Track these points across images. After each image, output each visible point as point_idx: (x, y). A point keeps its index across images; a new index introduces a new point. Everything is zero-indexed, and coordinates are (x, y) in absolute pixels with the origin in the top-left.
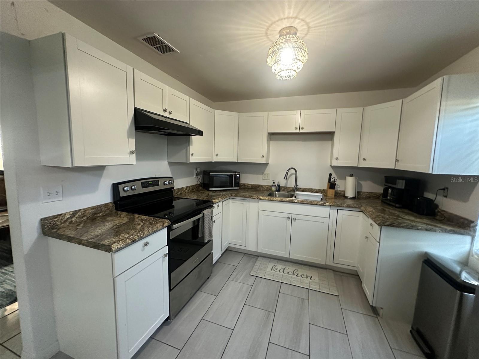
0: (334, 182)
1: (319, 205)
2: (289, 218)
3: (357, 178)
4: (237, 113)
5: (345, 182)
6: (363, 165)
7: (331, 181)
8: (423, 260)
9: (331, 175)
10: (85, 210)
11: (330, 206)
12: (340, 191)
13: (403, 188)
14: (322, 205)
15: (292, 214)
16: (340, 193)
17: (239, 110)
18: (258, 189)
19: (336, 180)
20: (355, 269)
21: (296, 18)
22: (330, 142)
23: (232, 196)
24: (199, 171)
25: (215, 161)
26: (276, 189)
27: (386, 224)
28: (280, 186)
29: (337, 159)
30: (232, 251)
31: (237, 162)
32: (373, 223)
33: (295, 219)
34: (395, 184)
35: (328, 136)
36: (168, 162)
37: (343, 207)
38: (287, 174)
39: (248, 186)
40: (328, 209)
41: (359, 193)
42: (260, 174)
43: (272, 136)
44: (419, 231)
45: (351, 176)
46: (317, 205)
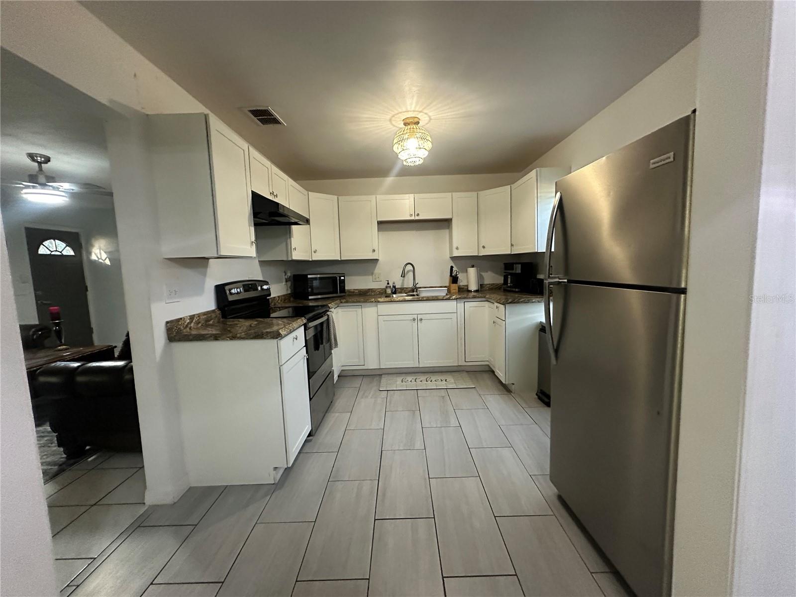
0: (456, 275)
1: (446, 299)
2: (414, 320)
3: (479, 269)
4: (336, 197)
5: (467, 275)
6: (483, 253)
7: (453, 275)
8: (539, 330)
9: (452, 267)
10: (199, 315)
11: (457, 299)
12: (463, 286)
13: (520, 272)
14: (448, 299)
15: (417, 314)
16: (463, 288)
17: (338, 193)
18: (368, 294)
19: (458, 273)
20: (487, 363)
21: (420, 112)
22: (447, 231)
23: (341, 302)
24: (289, 274)
25: (314, 259)
26: (392, 292)
27: (508, 302)
28: (396, 287)
29: (457, 248)
30: (346, 376)
31: (340, 260)
32: (499, 305)
33: (421, 320)
34: (513, 269)
35: (444, 223)
36: (259, 261)
37: (470, 298)
38: (404, 270)
39: (354, 292)
40: (454, 303)
41: (482, 286)
42: (369, 275)
43: (382, 226)
44: (534, 303)
45: (473, 266)
46: (443, 300)
